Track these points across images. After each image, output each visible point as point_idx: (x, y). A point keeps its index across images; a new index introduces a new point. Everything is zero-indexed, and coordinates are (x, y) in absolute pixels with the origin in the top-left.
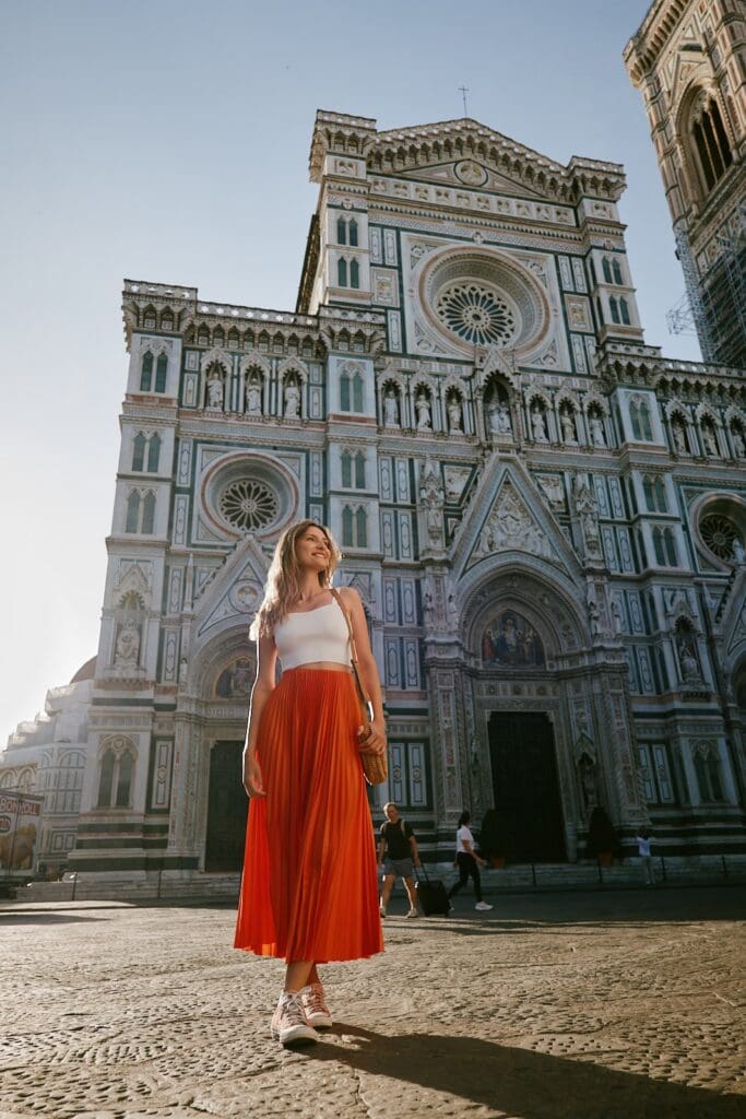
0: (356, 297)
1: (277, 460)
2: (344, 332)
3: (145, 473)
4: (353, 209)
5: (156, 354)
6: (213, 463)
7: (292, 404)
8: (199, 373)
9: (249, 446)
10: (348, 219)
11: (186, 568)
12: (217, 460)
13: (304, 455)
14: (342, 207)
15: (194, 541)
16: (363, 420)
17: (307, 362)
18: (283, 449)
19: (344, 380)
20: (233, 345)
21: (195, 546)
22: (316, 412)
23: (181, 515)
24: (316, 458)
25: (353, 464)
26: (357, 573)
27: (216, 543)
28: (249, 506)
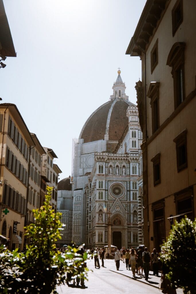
0: (135, 150)
1: (122, 183)
2: (133, 159)
3: (101, 189)
4: (135, 129)
5: (101, 166)
6: (111, 185)
7: (124, 172)
8: (108, 167)
9: (117, 181)
10: (134, 131)
11: (108, 204)
12: (112, 184)
13: (126, 182)
14: (133, 129)
15: (109, 199)
16: (136, 176)
17: (127, 163)
18: (123, 181)
19: (133, 168)
20: (113, 161)
21: (109, 200)
22: (128, 173)
23: (107, 195)
24: (128, 183)
25: (135, 184)
26: (135, 205)
27: (112, 199)
28: (117, 191)
